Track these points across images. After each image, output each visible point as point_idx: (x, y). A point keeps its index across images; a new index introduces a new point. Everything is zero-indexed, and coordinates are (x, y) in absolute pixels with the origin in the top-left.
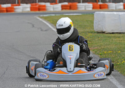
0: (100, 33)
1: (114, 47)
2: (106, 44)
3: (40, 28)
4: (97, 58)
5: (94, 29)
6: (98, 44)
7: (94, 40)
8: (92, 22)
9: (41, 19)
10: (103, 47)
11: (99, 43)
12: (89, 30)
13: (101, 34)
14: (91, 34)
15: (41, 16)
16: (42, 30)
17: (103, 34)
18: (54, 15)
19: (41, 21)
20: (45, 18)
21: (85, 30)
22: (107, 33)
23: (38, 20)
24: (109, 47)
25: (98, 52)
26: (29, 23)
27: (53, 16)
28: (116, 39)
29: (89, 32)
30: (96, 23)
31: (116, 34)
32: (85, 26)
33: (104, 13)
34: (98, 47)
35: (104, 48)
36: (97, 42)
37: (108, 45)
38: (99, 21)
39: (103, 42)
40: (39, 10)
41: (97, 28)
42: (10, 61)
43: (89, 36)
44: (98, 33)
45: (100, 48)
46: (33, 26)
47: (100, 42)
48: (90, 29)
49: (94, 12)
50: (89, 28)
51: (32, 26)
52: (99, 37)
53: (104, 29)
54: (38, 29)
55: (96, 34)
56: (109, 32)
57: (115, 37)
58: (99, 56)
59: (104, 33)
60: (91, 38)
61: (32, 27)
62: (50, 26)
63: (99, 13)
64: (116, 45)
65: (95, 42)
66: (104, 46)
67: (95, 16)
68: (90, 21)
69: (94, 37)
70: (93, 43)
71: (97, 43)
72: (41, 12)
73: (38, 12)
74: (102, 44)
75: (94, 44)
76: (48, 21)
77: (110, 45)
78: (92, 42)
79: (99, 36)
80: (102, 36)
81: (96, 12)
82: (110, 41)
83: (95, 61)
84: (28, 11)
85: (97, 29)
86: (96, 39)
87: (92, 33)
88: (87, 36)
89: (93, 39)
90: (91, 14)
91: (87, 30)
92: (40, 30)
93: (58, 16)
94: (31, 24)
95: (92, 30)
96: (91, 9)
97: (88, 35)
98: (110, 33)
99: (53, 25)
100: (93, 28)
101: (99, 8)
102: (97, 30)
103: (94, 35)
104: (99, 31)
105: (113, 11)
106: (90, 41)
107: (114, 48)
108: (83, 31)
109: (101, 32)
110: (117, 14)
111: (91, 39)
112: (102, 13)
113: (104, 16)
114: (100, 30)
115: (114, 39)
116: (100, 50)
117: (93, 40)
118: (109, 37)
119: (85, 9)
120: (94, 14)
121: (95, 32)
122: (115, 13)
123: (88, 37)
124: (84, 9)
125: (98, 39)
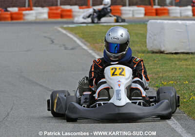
0: (157, 53)
1: (177, 74)
2: (165, 70)
3: (64, 45)
5: (148, 47)
6: (154, 70)
8: (144, 36)
9: (64, 32)
10: (161, 75)
11: (154, 68)
12: (140, 49)
13: (158, 55)
14: (143, 55)
15: (65, 26)
16: (66, 48)
17: (162, 54)
18: (85, 25)
19: (65, 34)
20: (71, 30)
21: (133, 49)
22: (167, 54)
23: (59, 32)
24: (170, 74)
25: (154, 82)
26: (45, 37)
27: (83, 26)
28: (181, 63)
29: (139, 52)
30: (150, 37)
31: (182, 55)
32: (133, 42)
33: (163, 23)
34: (154, 75)
35: (162, 77)
36: (151, 67)
37: (169, 71)
38: (155, 35)
39: (161, 67)
40: (62, 16)
41: (151, 45)
42: (17, 96)
44: (153, 52)
45: (156, 76)
46: (53, 42)
47: (156, 67)
48: (140, 46)
49: (148, 21)
50: (138, 45)
51: (51, 42)
52: (154, 60)
53: (162, 46)
54: (60, 46)
55: (150, 55)
56: (170, 51)
57: (179, 59)
58: (155, 88)
59: (162, 52)
61: (51, 44)
62: (78, 42)
63: (155, 23)
64: (181, 72)
66: (163, 74)
67: (149, 27)
68: (141, 34)
69: (147, 59)
71: (151, 69)
72: (64, 20)
73: (60, 20)
74: (160, 70)
76: (75, 34)
77: (172, 71)
79: (155, 58)
80: (159, 58)
81: (150, 21)
82: (171, 66)
84: (45, 19)
85: (151, 47)
86: (151, 63)
87: (143, 52)
90: (143, 23)
91: (136, 48)
92: (63, 48)
93: (92, 26)
94: (49, 38)
95: (144, 49)
96: (142, 16)
97: (138, 56)
98: (172, 54)
99: (83, 40)
100: (146, 46)
101: (155, 14)
102: (151, 49)
103: (147, 57)
104: (155, 51)
105: (176, 19)
107: (177, 77)
109: (158, 51)
110: (183, 24)
112: (160, 23)
113: (162, 28)
114: (156, 49)
115: (178, 63)
116: (156, 79)
117: (146, 63)
118: (170, 59)
119: (133, 15)
120: (147, 24)
121: (148, 52)
122: (180, 22)
124: (131, 16)
125: (153, 62)
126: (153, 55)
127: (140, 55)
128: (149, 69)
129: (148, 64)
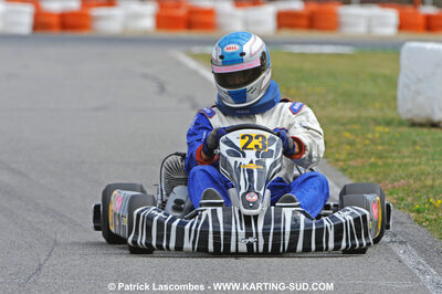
0: (421, 125)
3: (190, 98)
4: (402, 223)
5: (400, 110)
6: (412, 169)
7: (395, 155)
8: (392, 82)
9: (193, 64)
10: (429, 182)
11: (413, 165)
12: (379, 115)
13: (425, 131)
14: (387, 130)
15: (197, 49)
17: (434, 130)
21: (365, 114)
23: (180, 64)
25: (409, 199)
26: (145, 76)
29: (377, 122)
30: (407, 86)
32: (365, 95)
34: (411, 181)
35: (432, 187)
36: (406, 160)
38: (420, 81)
39: (431, 162)
40: (190, 26)
41: (408, 106)
43: (377, 135)
44: (413, 124)
45: (417, 185)
46: (162, 89)
47: (417, 161)
48: (381, 108)
49: (402, 44)
50: (377, 105)
51: (159, 89)
52: (415, 143)
53: (437, 110)
54: (181, 101)
55: (406, 130)
58: (413, 214)
59: (435, 125)
60: (383, 144)
61: (158, 93)
65: (398, 161)
66: (434, 179)
67: (404, 60)
68: (385, 76)
69: (397, 140)
70: (393, 163)
71: (406, 165)
72: (193, 35)
73: (184, 34)
74: (428, 169)
75: (396, 167)
78: (390, 161)
79: (418, 139)
80: (428, 139)
81: (408, 44)
83: (395, 236)
84: (146, 31)
85: (409, 111)
86: (406, 151)
87: (388, 123)
88: (370, 136)
89: (391, 148)
90: (392, 49)
91: (372, 112)
92: (187, 105)
94: (154, 79)
95: (390, 114)
96: (390, 31)
97: (373, 132)
100: (395, 108)
102: (409, 116)
103: (397, 135)
104: (418, 120)
106: (381, 157)
108: (354, 114)
109: (424, 121)
111: (386, 147)
114: (421, 114)
116: (417, 192)
117: (393, 151)
121: (401, 123)
123: (373, 142)
125: (411, 149)
126: (412, 130)
127: (380, 129)
128: (400, 166)
129: (399, 152)
